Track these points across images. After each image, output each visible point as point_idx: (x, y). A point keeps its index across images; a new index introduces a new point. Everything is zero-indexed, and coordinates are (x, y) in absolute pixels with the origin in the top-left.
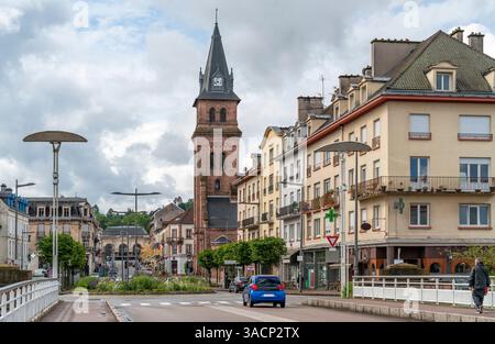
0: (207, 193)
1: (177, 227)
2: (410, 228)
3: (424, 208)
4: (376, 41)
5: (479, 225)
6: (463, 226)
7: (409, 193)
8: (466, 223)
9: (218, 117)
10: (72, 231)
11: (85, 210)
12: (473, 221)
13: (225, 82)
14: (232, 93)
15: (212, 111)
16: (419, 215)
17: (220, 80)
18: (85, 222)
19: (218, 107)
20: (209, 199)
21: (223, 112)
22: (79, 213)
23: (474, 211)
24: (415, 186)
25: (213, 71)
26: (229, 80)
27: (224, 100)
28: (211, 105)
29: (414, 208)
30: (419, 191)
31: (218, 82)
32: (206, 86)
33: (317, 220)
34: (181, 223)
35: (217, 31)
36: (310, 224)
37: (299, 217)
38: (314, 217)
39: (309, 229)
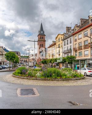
9: (42, 38)
14: (44, 34)
15: (41, 37)
19: (42, 36)
21: (43, 37)
25: (41, 30)
26: (44, 32)
31: (42, 32)
33: (80, 52)
35: (42, 24)
36: (76, 53)
37: (71, 52)
38: (78, 51)
39: (76, 55)
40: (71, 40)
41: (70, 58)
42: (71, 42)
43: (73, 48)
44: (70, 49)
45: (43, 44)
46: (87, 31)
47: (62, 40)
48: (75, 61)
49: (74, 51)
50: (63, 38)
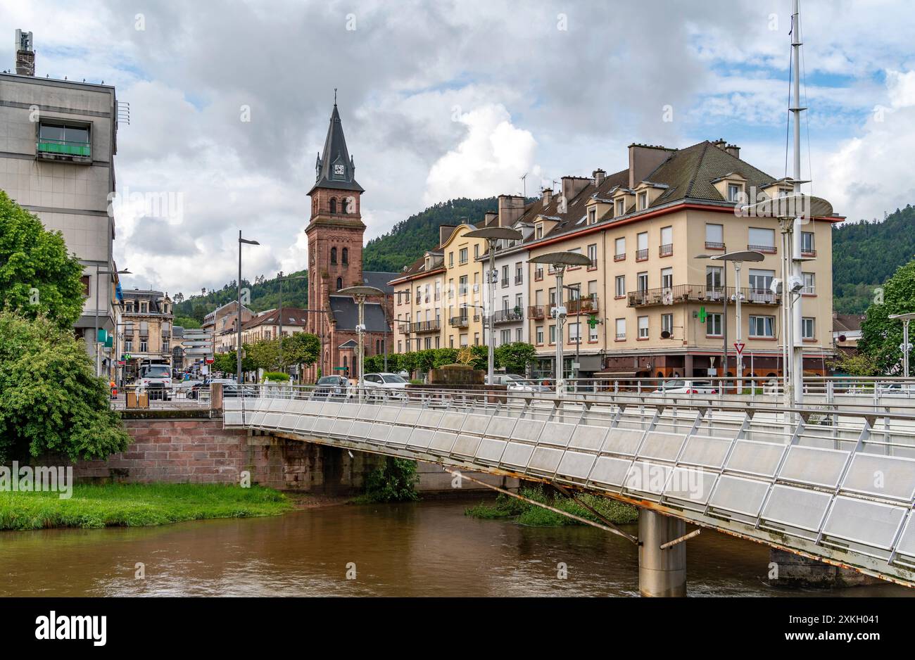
0: (329, 292)
1: (270, 328)
2: (707, 337)
3: (718, 318)
4: (634, 145)
5: (765, 336)
6: (752, 336)
7: (709, 303)
8: (763, 334)
9: (338, 209)
10: (151, 330)
11: (166, 306)
12: (760, 332)
13: (346, 170)
14: (354, 183)
15: (333, 201)
16: (714, 323)
17: (342, 167)
18: (165, 319)
19: (339, 197)
20: (331, 299)
21: (344, 203)
22: (159, 309)
23: (760, 321)
24: (714, 295)
25: (334, 157)
26: (350, 168)
27: (346, 190)
28: (332, 194)
29: (709, 317)
30: (717, 300)
31: (340, 169)
32: (326, 173)
33: (553, 327)
34: (275, 324)
35: (336, 113)
36: (540, 330)
37: (521, 322)
38: (548, 323)
39: (539, 336)
40: (519, 270)
41: (515, 352)
42: (519, 279)
43: (529, 307)
44: (517, 309)
45: (345, 249)
46: (580, 248)
47: (477, 259)
48: (533, 360)
49: (533, 321)
50: (481, 252)
